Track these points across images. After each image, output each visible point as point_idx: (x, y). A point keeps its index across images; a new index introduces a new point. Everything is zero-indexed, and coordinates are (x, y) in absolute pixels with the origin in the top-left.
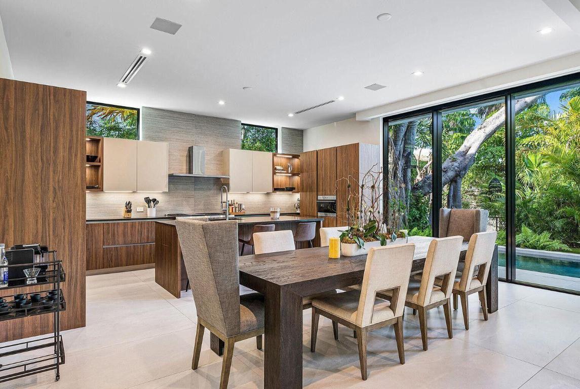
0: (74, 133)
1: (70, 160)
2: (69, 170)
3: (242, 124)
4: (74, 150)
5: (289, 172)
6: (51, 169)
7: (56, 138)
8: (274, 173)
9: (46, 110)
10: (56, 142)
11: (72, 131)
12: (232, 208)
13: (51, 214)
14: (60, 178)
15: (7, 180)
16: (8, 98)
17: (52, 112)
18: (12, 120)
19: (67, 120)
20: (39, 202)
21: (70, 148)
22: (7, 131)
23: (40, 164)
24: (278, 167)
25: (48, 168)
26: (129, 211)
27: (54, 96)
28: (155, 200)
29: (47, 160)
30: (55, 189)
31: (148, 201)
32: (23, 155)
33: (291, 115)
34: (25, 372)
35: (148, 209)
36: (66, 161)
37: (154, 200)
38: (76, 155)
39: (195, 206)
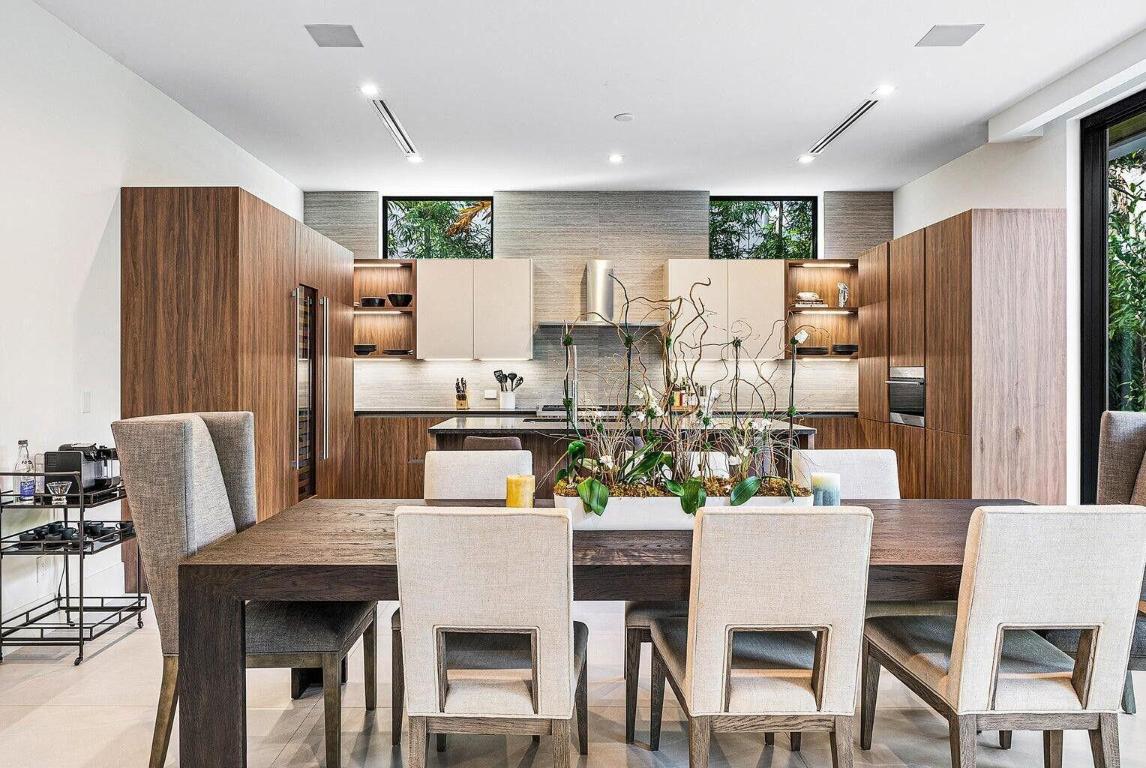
0: (222, 261)
1: (215, 307)
2: (215, 324)
3: (713, 199)
4: (221, 290)
5: (842, 305)
6: (190, 324)
7: (197, 272)
8: (792, 310)
9: (183, 229)
10: (196, 279)
11: (217, 257)
12: (681, 395)
13: (191, 397)
14: (203, 339)
15: (136, 344)
16: (136, 217)
17: (191, 226)
18: (141, 248)
19: (212, 239)
20: (174, 377)
21: (216, 287)
22: (135, 267)
23: (176, 316)
24: (804, 295)
25: (187, 322)
26: (462, 397)
27: (194, 203)
28: (515, 376)
29: (185, 309)
30: (195, 356)
31: (501, 377)
32: (155, 303)
33: (807, 159)
34: (42, 639)
35: (501, 393)
36: (211, 307)
37: (513, 376)
38: (224, 298)
39: (601, 389)
